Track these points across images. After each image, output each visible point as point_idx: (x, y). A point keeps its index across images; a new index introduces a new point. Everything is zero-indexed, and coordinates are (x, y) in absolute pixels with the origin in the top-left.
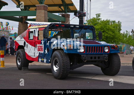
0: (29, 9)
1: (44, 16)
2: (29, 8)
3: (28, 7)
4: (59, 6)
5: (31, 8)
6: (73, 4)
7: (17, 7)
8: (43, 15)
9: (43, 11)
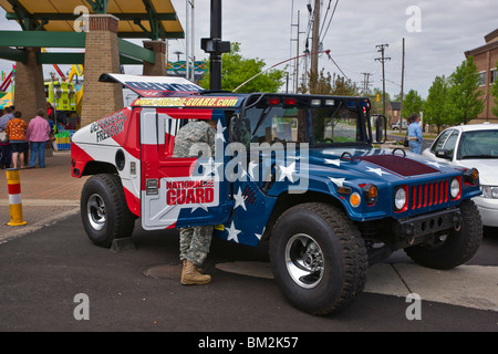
0: (45, 26)
1: (110, 48)
2: (47, 23)
3: (42, 19)
4: (137, 18)
5: (52, 23)
6: (174, 14)
7: (9, 18)
8: (108, 46)
9: (107, 34)
